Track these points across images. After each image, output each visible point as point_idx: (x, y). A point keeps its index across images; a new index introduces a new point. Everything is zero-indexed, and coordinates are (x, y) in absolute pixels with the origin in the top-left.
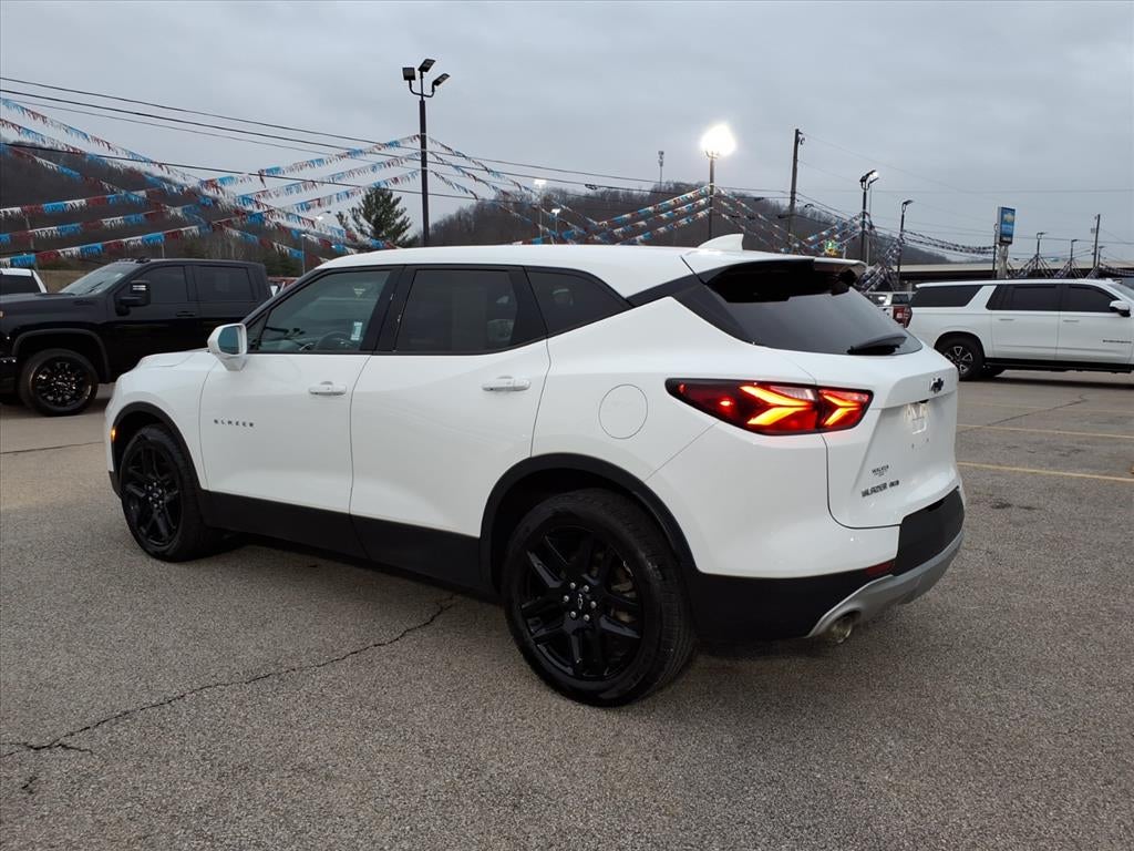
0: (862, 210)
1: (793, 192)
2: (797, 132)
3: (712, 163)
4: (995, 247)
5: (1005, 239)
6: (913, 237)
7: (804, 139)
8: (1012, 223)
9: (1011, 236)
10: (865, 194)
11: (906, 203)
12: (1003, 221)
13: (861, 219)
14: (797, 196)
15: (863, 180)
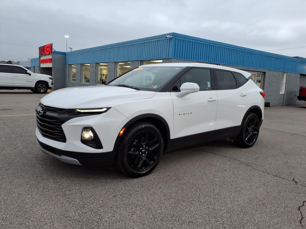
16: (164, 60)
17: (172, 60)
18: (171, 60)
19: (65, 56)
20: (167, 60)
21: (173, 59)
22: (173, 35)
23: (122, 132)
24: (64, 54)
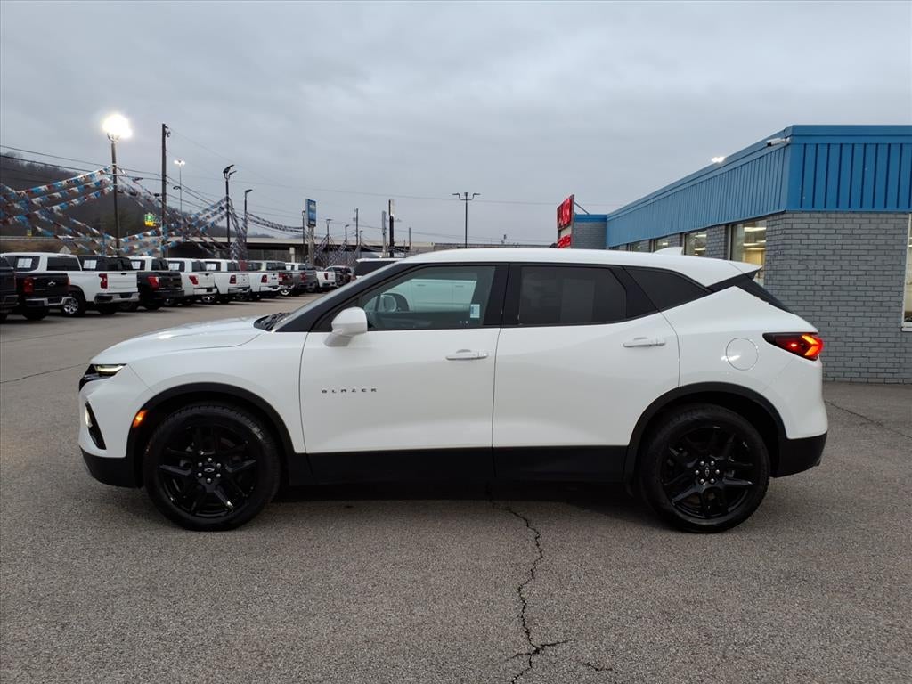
0: (225, 195)
1: (164, 175)
2: (164, 126)
3: (113, 146)
4: (303, 228)
5: (312, 223)
6: (252, 218)
7: (169, 133)
8: (315, 212)
9: (314, 220)
10: (227, 183)
11: (248, 191)
12: (309, 210)
13: (225, 203)
14: (167, 179)
15: (225, 172)
16: (771, 219)
17: (788, 216)
18: (784, 216)
19: (606, 225)
20: (777, 217)
21: (793, 212)
22: (792, 135)
23: (139, 419)
24: (603, 219)
